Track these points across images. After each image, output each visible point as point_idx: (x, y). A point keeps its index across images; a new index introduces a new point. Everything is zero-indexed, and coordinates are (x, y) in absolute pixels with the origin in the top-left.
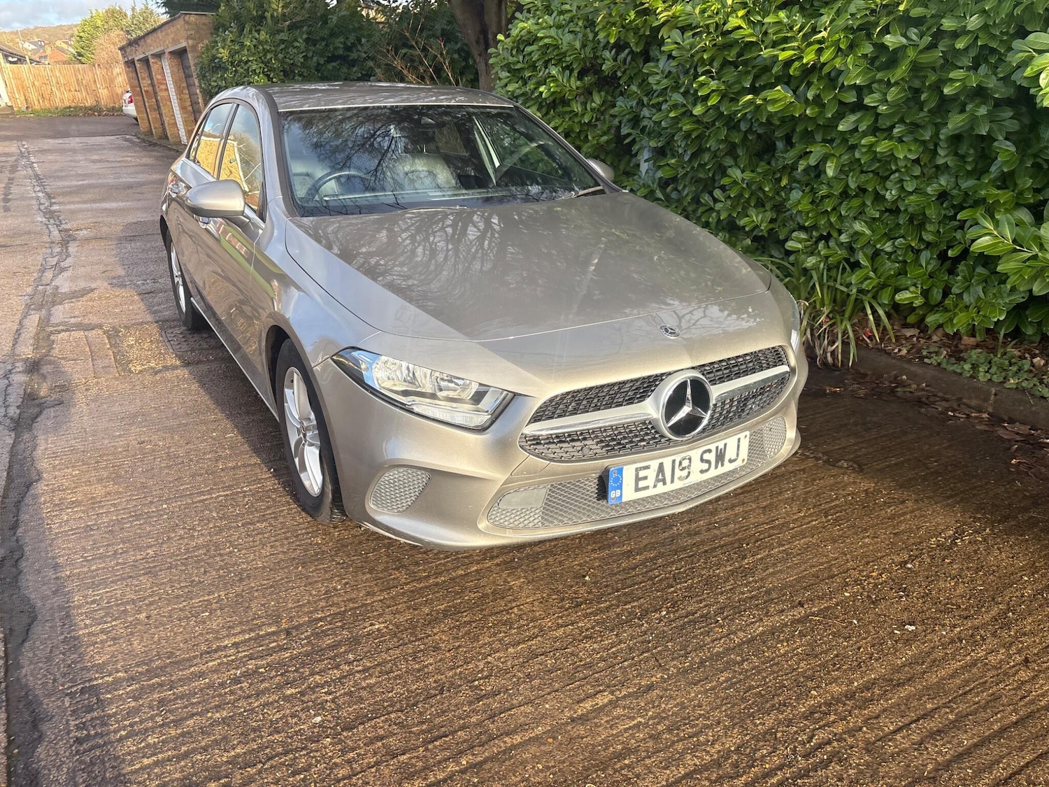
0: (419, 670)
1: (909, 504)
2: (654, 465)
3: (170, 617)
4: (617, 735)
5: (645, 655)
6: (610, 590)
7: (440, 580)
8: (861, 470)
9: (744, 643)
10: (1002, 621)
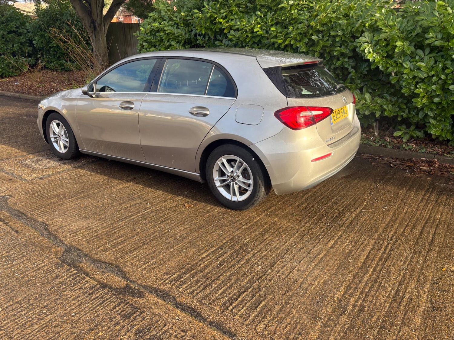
0: (275, 248)
3: (172, 254)
7: (252, 223)
9: (353, 220)
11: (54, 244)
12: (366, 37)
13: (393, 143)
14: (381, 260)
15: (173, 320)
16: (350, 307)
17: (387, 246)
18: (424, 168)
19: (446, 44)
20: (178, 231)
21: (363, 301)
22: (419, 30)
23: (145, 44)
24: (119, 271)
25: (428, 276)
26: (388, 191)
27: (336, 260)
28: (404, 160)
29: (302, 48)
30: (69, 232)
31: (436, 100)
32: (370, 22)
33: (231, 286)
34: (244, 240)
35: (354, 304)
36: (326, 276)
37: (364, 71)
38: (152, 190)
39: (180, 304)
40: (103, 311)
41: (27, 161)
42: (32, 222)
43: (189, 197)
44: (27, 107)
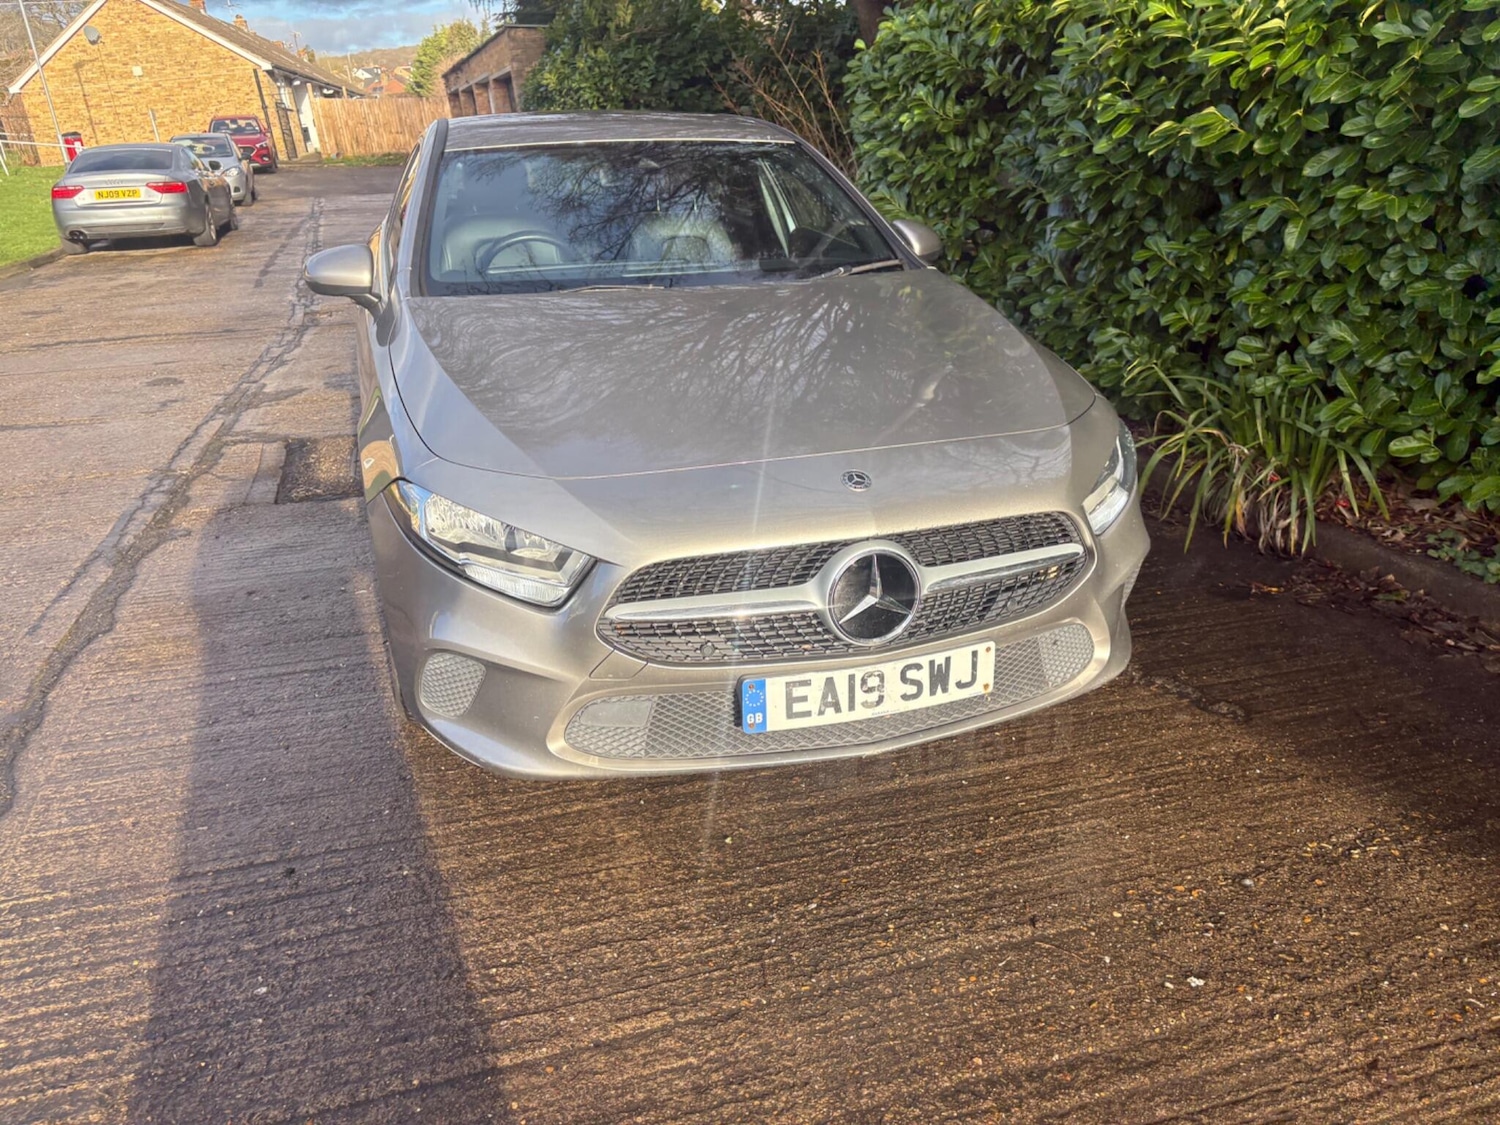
1: (1301, 782)
2: (818, 679)
4: (647, 1079)
5: (752, 965)
6: (751, 862)
8: (1248, 720)
10: (1365, 994)
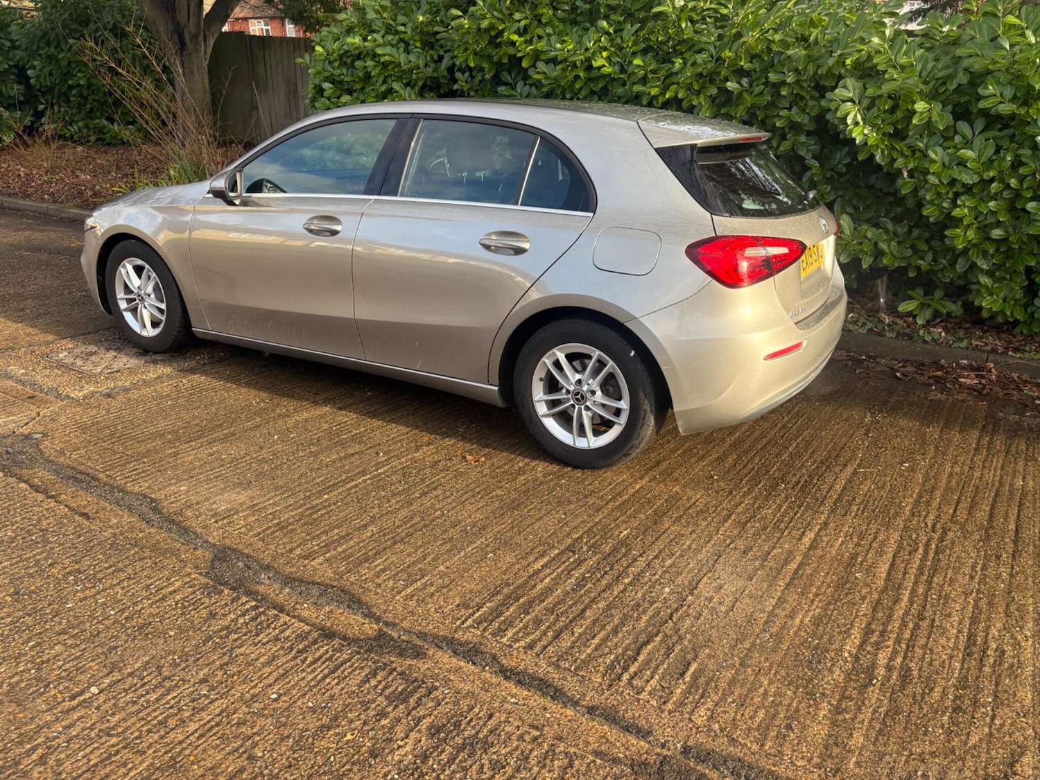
0: (689, 549)
4: (839, 549)
5: (802, 508)
6: (737, 481)
9: (843, 490)
10: (941, 453)
11: (183, 544)
12: (849, 89)
13: (896, 327)
14: (922, 573)
15: (506, 705)
16: (881, 672)
17: (927, 545)
18: (969, 381)
19: (1023, 111)
20: (466, 515)
21: (904, 658)
22: (963, 78)
23: (326, 85)
24: (354, 602)
25: (1024, 605)
26: (902, 430)
27: (828, 573)
28: (923, 365)
29: (704, 109)
30: (212, 516)
31: (997, 233)
32: (856, 56)
33: (615, 631)
34: (617, 533)
35: (888, 664)
36: (814, 607)
37: (840, 166)
38: (380, 423)
39: (511, 671)
40: (343, 689)
41: (61, 356)
42: (117, 494)
43: (470, 441)
44: (24, 229)
